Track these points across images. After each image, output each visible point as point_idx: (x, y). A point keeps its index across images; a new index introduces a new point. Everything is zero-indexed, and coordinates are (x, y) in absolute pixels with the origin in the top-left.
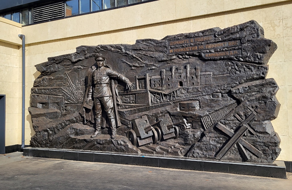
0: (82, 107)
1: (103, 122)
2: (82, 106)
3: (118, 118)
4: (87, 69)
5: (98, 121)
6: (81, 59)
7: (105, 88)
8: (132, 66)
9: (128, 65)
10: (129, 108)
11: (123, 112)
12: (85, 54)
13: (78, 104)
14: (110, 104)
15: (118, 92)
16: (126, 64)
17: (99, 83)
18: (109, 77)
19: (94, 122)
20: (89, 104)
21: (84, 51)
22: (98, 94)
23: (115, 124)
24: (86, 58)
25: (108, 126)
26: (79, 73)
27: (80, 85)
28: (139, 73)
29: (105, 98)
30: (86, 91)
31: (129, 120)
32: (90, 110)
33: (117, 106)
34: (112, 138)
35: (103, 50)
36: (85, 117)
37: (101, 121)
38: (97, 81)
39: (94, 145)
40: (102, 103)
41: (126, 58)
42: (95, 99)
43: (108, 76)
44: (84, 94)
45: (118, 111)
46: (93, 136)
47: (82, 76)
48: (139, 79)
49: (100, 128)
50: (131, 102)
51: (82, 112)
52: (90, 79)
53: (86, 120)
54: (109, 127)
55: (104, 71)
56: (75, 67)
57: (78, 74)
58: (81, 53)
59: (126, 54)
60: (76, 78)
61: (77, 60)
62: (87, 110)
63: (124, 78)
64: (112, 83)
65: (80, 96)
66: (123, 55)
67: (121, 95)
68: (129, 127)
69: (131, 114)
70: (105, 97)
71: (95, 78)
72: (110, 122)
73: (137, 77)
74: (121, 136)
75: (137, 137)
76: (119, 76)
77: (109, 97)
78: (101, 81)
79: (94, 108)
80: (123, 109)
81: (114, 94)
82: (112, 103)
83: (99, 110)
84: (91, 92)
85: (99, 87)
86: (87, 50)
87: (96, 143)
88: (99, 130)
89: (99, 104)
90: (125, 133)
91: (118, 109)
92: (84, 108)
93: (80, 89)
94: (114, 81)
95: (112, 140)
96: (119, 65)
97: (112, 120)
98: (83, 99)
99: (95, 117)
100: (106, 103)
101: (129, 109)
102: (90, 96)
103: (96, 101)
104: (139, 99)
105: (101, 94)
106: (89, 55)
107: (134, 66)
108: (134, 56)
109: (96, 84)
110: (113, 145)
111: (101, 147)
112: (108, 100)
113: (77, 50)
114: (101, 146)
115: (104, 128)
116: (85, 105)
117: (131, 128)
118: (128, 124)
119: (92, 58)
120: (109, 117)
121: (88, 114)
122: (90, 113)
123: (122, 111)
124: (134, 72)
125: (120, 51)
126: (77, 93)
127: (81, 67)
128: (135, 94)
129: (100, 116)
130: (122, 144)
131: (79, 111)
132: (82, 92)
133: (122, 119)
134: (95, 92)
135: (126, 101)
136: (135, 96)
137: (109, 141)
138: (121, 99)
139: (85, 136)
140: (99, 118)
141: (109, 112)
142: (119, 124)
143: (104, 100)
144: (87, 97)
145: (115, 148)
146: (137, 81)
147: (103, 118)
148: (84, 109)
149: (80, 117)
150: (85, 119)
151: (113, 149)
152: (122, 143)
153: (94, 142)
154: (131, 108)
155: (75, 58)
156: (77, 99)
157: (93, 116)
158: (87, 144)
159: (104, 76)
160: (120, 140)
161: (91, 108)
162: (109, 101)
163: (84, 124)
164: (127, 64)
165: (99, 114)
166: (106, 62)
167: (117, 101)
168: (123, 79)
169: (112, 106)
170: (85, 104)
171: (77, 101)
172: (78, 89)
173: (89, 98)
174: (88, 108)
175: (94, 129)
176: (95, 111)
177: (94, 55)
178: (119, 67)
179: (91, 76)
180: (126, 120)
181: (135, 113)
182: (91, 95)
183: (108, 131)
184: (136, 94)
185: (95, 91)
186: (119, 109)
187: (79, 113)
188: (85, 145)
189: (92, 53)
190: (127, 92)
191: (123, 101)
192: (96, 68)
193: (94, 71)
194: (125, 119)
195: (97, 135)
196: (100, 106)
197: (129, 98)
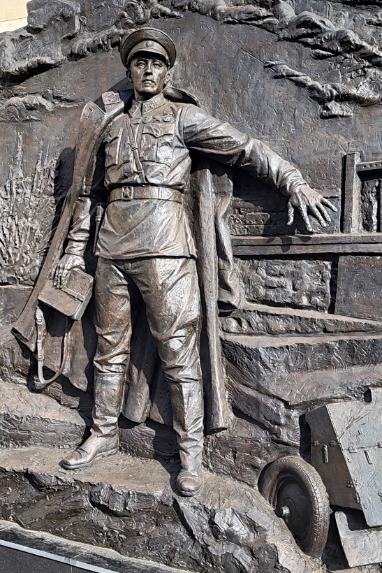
0: (30, 304)
1: (131, 393)
2: (33, 298)
3: (221, 378)
4: (72, 114)
5: (107, 383)
6: (48, 60)
7: (163, 209)
8: (330, 100)
9: (305, 92)
10: (289, 331)
11: (253, 354)
12: (70, 38)
13: (14, 287)
14: (185, 300)
15: (232, 241)
16: (294, 88)
17: (136, 178)
18: (192, 154)
19: (83, 387)
20: (69, 290)
21: (68, 19)
22: (126, 240)
23: (201, 414)
24: (74, 56)
25: (158, 417)
26: (30, 130)
27: (28, 191)
28: (370, 140)
29: (162, 267)
30: (56, 222)
31: (286, 404)
32: (71, 320)
33: (221, 315)
34: (178, 489)
35: (168, 11)
36: (40, 354)
37: (122, 383)
38: (125, 167)
39: (76, 512)
40: (142, 289)
41: (300, 54)
42: (101, 266)
43: (188, 144)
44: (47, 239)
45: (224, 343)
46: (72, 462)
47: (44, 148)
48: (365, 175)
49: (115, 420)
50: (305, 301)
51: (27, 329)
52: (85, 157)
53: (45, 369)
54: (162, 421)
55: (168, 118)
56: (14, 100)
57: (25, 137)
58: (50, 30)
59: (303, 30)
60: (15, 158)
61: (24, 64)
62: (56, 321)
63: (276, 163)
64: (203, 187)
65: (25, 247)
66: (286, 33)
67: (243, 257)
68: (285, 439)
69: (301, 370)
70: (163, 261)
71: (115, 153)
72: (175, 400)
73: (357, 161)
74: (230, 481)
75: (335, 508)
76: (248, 149)
77: (181, 261)
78: (146, 168)
79: (93, 312)
80: (250, 334)
81: (210, 246)
82: (197, 296)
83: (118, 325)
84: (83, 230)
85: (135, 202)
86: (82, 13)
87: (87, 503)
88: (106, 431)
89: (122, 296)
90: (254, 467)
91: (221, 333)
92: (42, 305)
93: (30, 213)
94: (213, 181)
95: (181, 504)
96: (248, 96)
97: (185, 391)
98: (38, 262)
99: (91, 360)
100: (162, 292)
101: (293, 341)
102: (78, 248)
103: (106, 276)
104: (361, 287)
105: (138, 241)
106: (89, 40)
107: (343, 98)
108: (354, 37)
109: (119, 185)
110: (180, 530)
111: (112, 532)
112: (173, 279)
113: (30, 15)
114: (117, 525)
115: (138, 424)
116: (47, 294)
117: (295, 446)
118: (279, 425)
119: (102, 56)
120: (170, 373)
121: (58, 340)
122: (68, 338)
123: (245, 344)
124: (338, 131)
125: (263, 12)
126: (10, 230)
127: (44, 102)
128: (333, 258)
129: (119, 359)
130: (237, 537)
131: (14, 320)
132: (36, 225)
133: (244, 389)
134: (105, 231)
135: (271, 293)
136: (334, 272)
137: (161, 503)
138: (247, 281)
139: (34, 453)
140: (113, 368)
141: (175, 344)
142: (224, 416)
143: (155, 275)
144: (63, 254)
145: (196, 552)
146: (356, 184)
147: (135, 370)
148: (40, 314)
149: (17, 349)
150: (40, 365)
151: (183, 556)
152: (240, 529)
153: (76, 493)
154: (305, 333)
155: (19, 55)
156: (10, 261)
157: (83, 356)
158: (38, 499)
159: (167, 144)
160: (229, 511)
161: (77, 311)
162: (177, 286)
163: (33, 389)
164: (300, 84)
165: (114, 346)
166: (178, 75)
167: (223, 285)
168: (274, 169)
169: (195, 313)
170: (49, 285)
171: (9, 271)
172: (19, 212)
173: (71, 258)
174: (60, 309)
175: (81, 422)
176: (98, 330)
177: (116, 39)
178: (248, 103)
179: (92, 146)
180: (270, 402)
181: (327, 364)
182: (82, 245)
183: (156, 442)
184: (342, 259)
185: (107, 225)
186: (228, 332)
187: (14, 331)
188: (30, 504)
189: (105, 28)
190: (287, 244)
191: (256, 291)
192: (122, 105)
193: (110, 120)
194: (259, 389)
195: (94, 456)
196: (126, 306)
197: (295, 276)
